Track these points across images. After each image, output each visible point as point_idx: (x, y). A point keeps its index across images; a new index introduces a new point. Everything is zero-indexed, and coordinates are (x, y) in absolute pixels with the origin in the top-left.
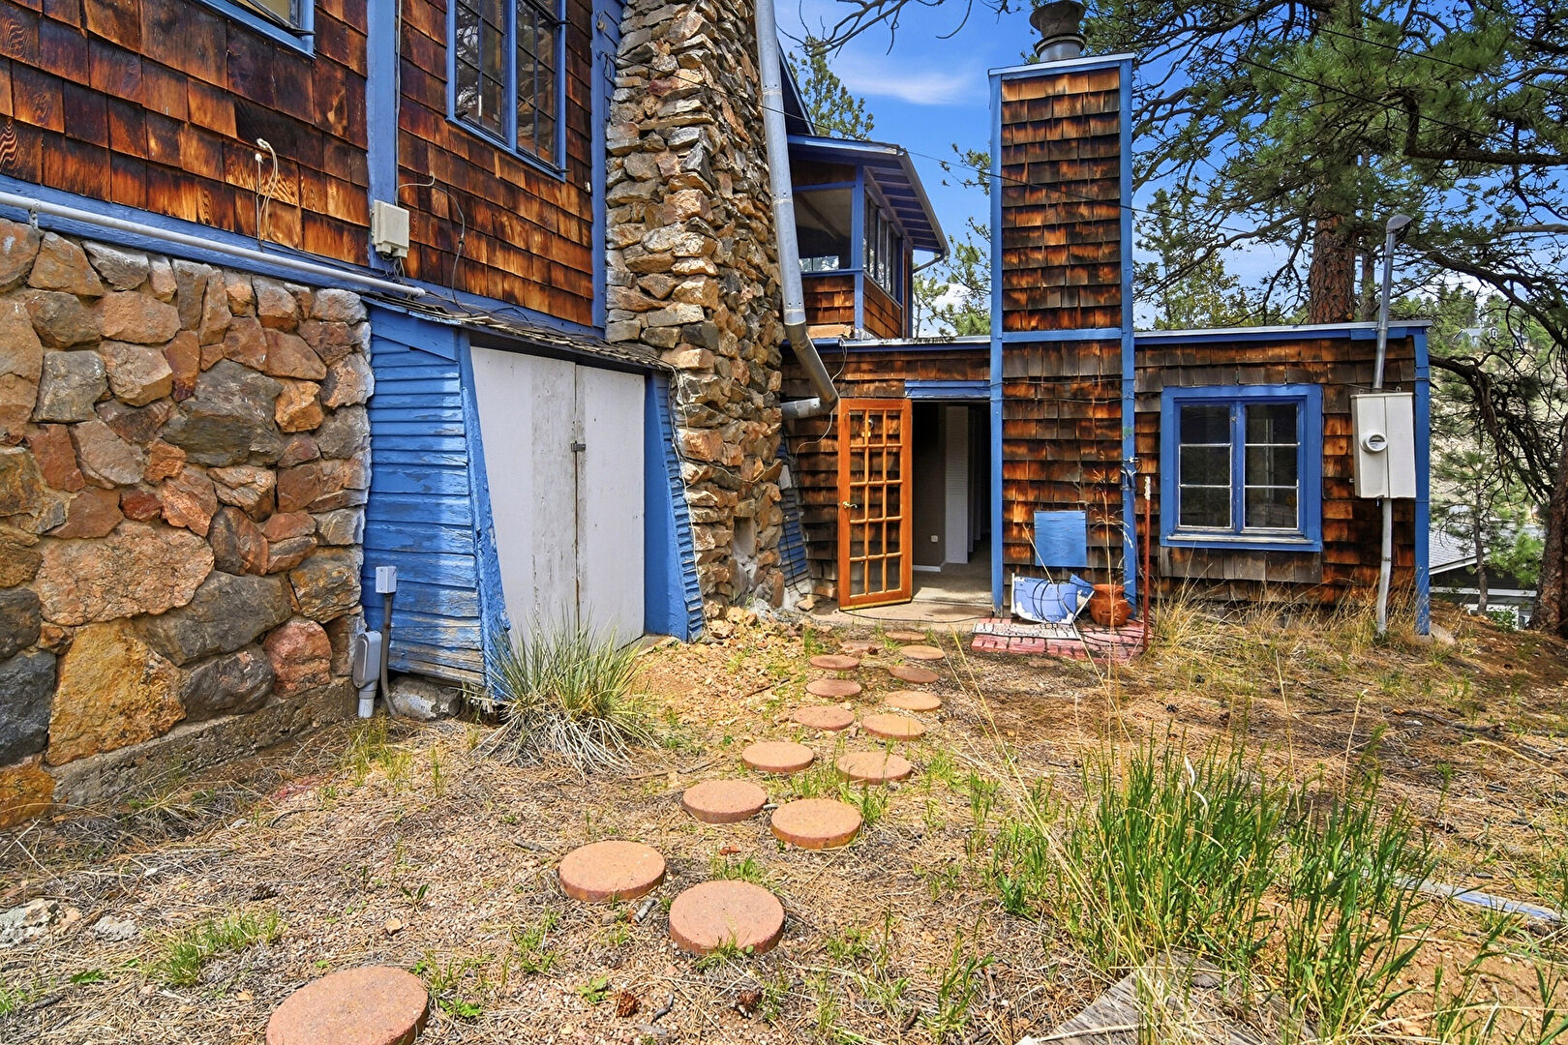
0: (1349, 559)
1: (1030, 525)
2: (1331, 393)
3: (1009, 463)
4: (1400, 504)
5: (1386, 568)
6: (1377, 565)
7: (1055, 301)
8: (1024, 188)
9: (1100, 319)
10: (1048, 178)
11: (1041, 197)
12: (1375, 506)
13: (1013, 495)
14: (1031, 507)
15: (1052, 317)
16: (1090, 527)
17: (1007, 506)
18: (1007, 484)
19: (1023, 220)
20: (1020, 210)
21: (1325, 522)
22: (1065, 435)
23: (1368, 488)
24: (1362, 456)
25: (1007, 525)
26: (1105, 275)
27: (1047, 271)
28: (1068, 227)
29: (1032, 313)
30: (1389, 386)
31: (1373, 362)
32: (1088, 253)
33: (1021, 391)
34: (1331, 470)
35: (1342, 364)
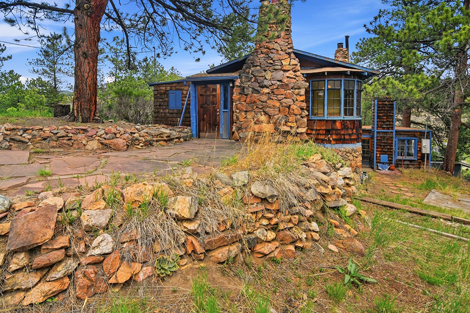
0: (420, 161)
1: (380, 157)
2: (419, 139)
3: (377, 148)
4: (428, 154)
5: (425, 162)
6: (424, 162)
7: (385, 126)
8: (380, 110)
9: (390, 129)
10: (383, 109)
11: (382, 111)
12: (424, 154)
13: (377, 153)
14: (380, 154)
15: (384, 128)
16: (388, 157)
17: (377, 154)
18: (377, 151)
19: (380, 115)
20: (380, 113)
21: (417, 156)
22: (385, 144)
23: (424, 152)
24: (423, 148)
25: (376, 157)
26: (391, 123)
27: (383, 122)
28: (387, 116)
29: (381, 127)
30: (426, 138)
31: (424, 135)
32: (389, 120)
33: (379, 138)
34: (418, 149)
35: (420, 135)
